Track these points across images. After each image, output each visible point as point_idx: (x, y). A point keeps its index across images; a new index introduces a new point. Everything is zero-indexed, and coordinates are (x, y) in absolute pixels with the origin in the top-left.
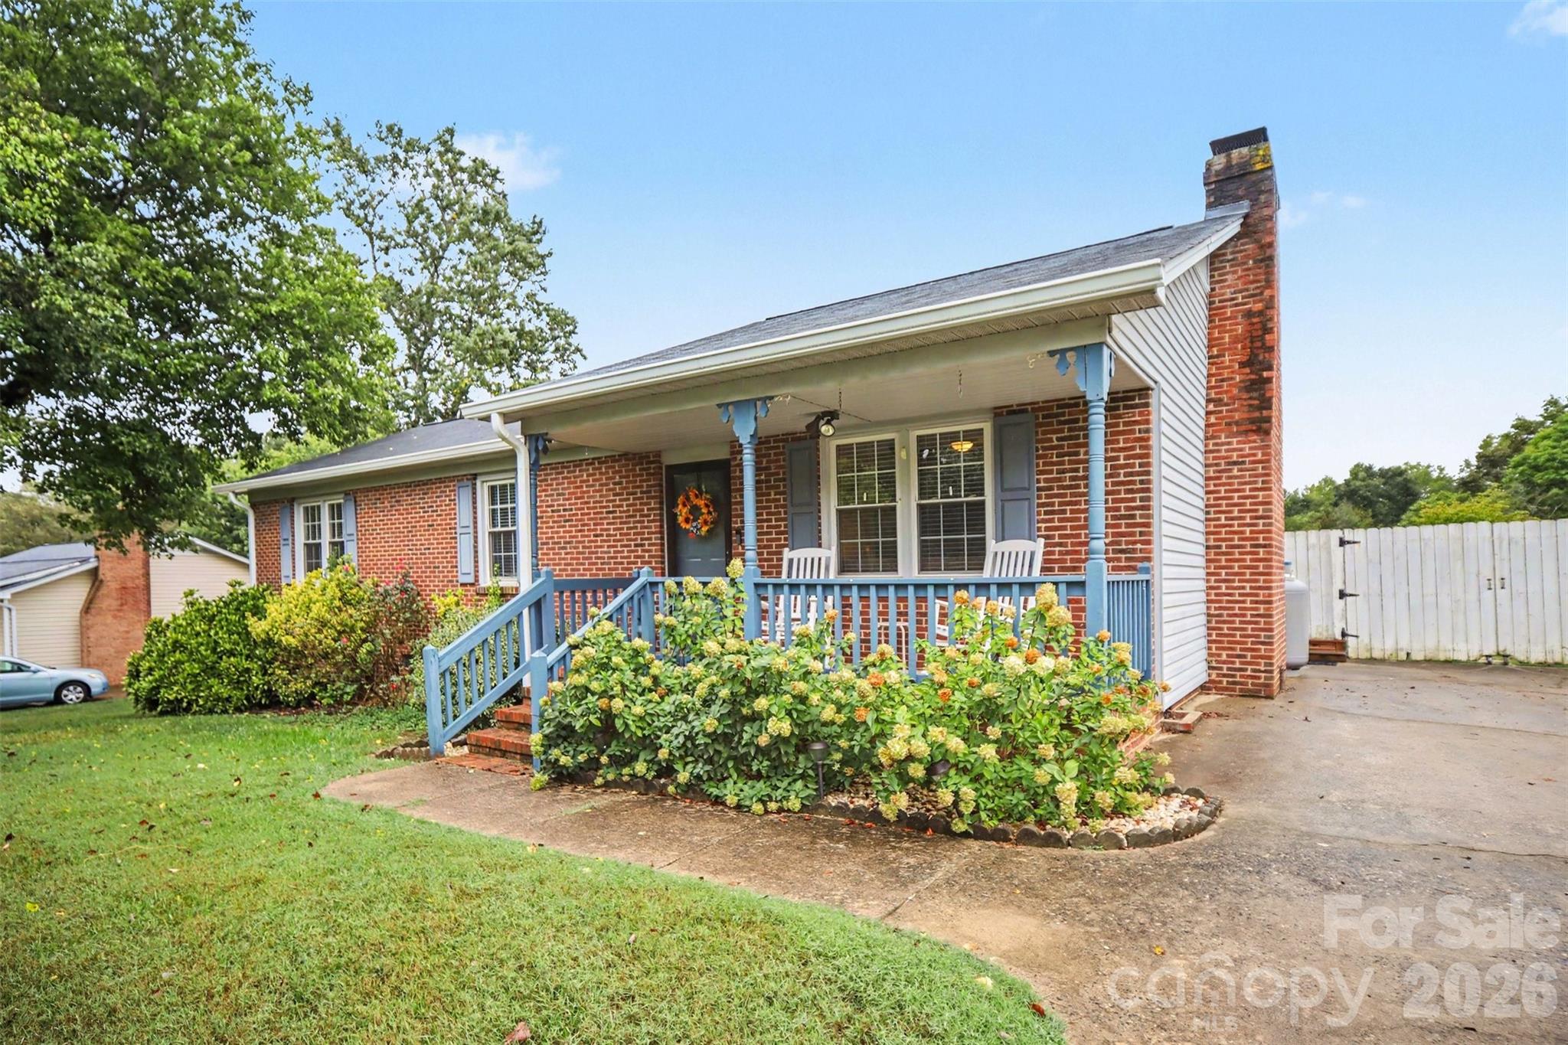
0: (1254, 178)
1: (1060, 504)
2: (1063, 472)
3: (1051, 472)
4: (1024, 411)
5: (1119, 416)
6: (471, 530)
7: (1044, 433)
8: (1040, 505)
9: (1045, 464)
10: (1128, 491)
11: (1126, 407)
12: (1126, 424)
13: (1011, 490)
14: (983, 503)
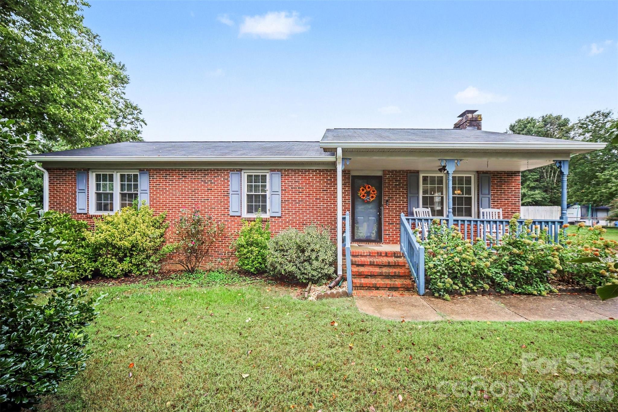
0: (478, 122)
1: (497, 199)
2: (498, 191)
3: (495, 190)
4: (488, 173)
5: (513, 178)
6: (239, 193)
7: (493, 180)
8: (492, 199)
9: (493, 188)
10: (515, 197)
11: (514, 176)
12: (515, 180)
13: (483, 194)
14: (471, 198)
